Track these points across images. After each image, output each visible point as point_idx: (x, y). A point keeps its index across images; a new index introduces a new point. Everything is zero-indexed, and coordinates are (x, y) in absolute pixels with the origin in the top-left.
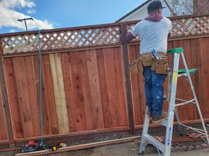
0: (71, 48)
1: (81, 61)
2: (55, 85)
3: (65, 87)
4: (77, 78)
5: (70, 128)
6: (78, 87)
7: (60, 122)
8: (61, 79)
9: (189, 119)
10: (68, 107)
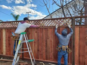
0: (8, 28)
1: (10, 32)
2: (3, 39)
3: (6, 40)
4: (9, 38)
5: (6, 53)
6: (9, 41)
7: (3, 51)
8: (5, 37)
9: (43, 59)
10: (6, 46)
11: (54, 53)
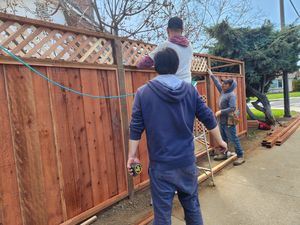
11: (66, 185)
